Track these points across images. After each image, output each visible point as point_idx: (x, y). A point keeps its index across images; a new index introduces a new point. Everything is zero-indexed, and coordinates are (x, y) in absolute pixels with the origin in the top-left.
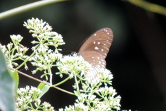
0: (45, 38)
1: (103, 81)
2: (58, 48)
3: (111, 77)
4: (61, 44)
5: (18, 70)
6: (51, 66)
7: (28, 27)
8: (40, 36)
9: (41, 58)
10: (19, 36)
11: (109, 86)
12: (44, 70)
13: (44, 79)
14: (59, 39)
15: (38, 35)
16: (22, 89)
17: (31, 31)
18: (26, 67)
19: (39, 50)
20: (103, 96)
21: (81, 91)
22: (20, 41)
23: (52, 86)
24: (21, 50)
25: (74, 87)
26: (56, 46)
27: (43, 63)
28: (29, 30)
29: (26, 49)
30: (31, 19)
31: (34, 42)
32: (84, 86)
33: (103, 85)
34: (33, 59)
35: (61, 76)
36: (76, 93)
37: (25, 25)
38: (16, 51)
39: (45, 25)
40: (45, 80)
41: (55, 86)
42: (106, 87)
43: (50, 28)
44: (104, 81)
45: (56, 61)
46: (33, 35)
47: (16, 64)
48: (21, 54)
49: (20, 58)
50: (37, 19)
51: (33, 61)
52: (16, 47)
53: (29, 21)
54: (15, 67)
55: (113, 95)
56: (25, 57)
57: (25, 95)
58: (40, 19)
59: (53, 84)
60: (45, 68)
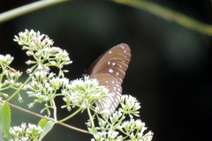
0: (44, 57)
1: (127, 112)
2: (62, 69)
3: (138, 106)
4: (67, 63)
5: (10, 102)
6: (54, 95)
7: (20, 43)
8: (37, 54)
9: (40, 86)
10: (8, 56)
11: (135, 118)
12: (45, 102)
13: (45, 113)
14: (63, 56)
15: (35, 52)
16: (16, 128)
17: (24, 48)
18: (20, 98)
19: (37, 74)
20: (128, 134)
21: (98, 128)
22: (10, 62)
23: (56, 122)
24: (12, 75)
25: (88, 124)
26: (60, 66)
27: (42, 93)
28: (21, 46)
29: (19, 74)
30: (24, 31)
31: (29, 62)
32: (102, 122)
33: (127, 118)
34: (29, 86)
35: (69, 108)
36: (91, 131)
37: (16, 39)
38: (5, 78)
39: (44, 38)
40: (47, 115)
41: (60, 122)
42: (132, 120)
43: (50, 42)
44: (129, 112)
45: (61, 88)
46: (28, 53)
47: (6, 95)
48: (12, 81)
49: (11, 86)
50: (32, 31)
51: (29, 90)
52: (5, 72)
53: (21, 34)
54: (4, 98)
55: (143, 131)
56: (18, 84)
57: (20, 135)
58: (36, 31)
59: (58, 119)
60: (46, 99)
